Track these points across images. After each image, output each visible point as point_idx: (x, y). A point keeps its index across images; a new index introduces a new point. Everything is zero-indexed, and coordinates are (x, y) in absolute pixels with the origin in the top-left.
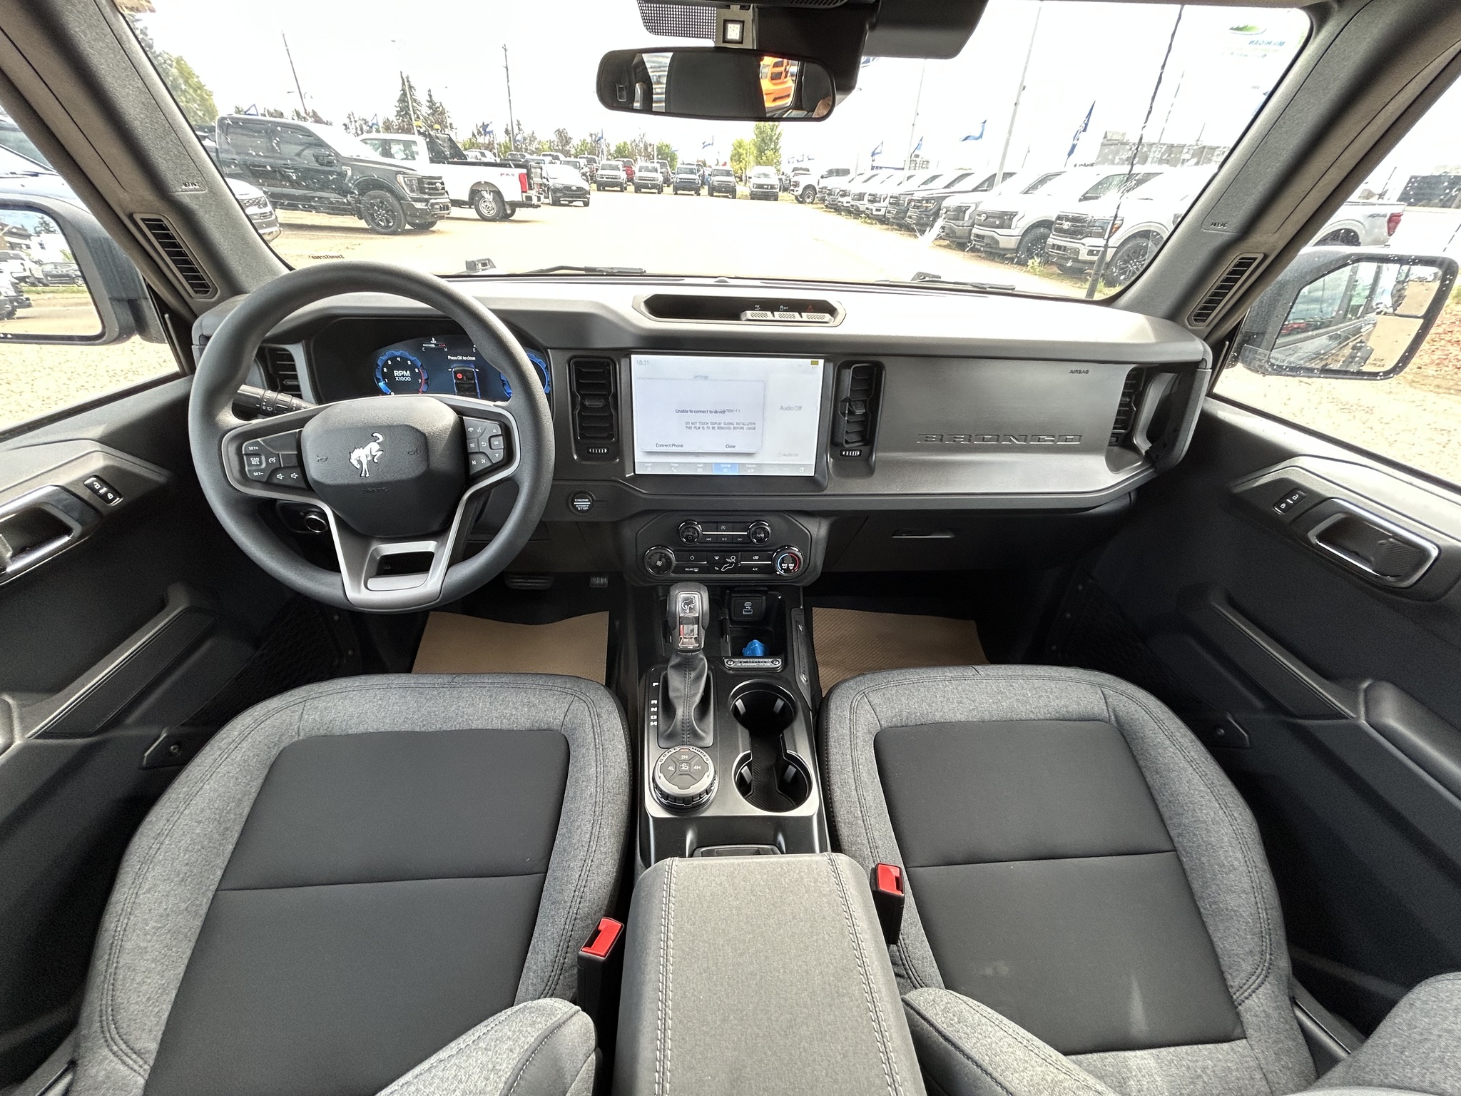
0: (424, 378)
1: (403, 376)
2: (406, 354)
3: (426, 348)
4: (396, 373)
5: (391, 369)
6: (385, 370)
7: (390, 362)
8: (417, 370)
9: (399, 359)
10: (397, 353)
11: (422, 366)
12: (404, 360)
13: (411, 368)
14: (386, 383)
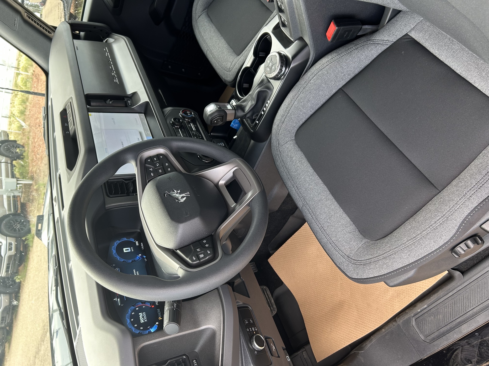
0: (142, 305)
1: (143, 317)
2: (128, 315)
3: (121, 303)
4: (142, 321)
5: (140, 325)
6: (142, 328)
7: (136, 325)
8: (137, 309)
9: (132, 320)
10: (129, 321)
11: (134, 306)
12: (131, 317)
13: (137, 313)
14: (151, 328)
